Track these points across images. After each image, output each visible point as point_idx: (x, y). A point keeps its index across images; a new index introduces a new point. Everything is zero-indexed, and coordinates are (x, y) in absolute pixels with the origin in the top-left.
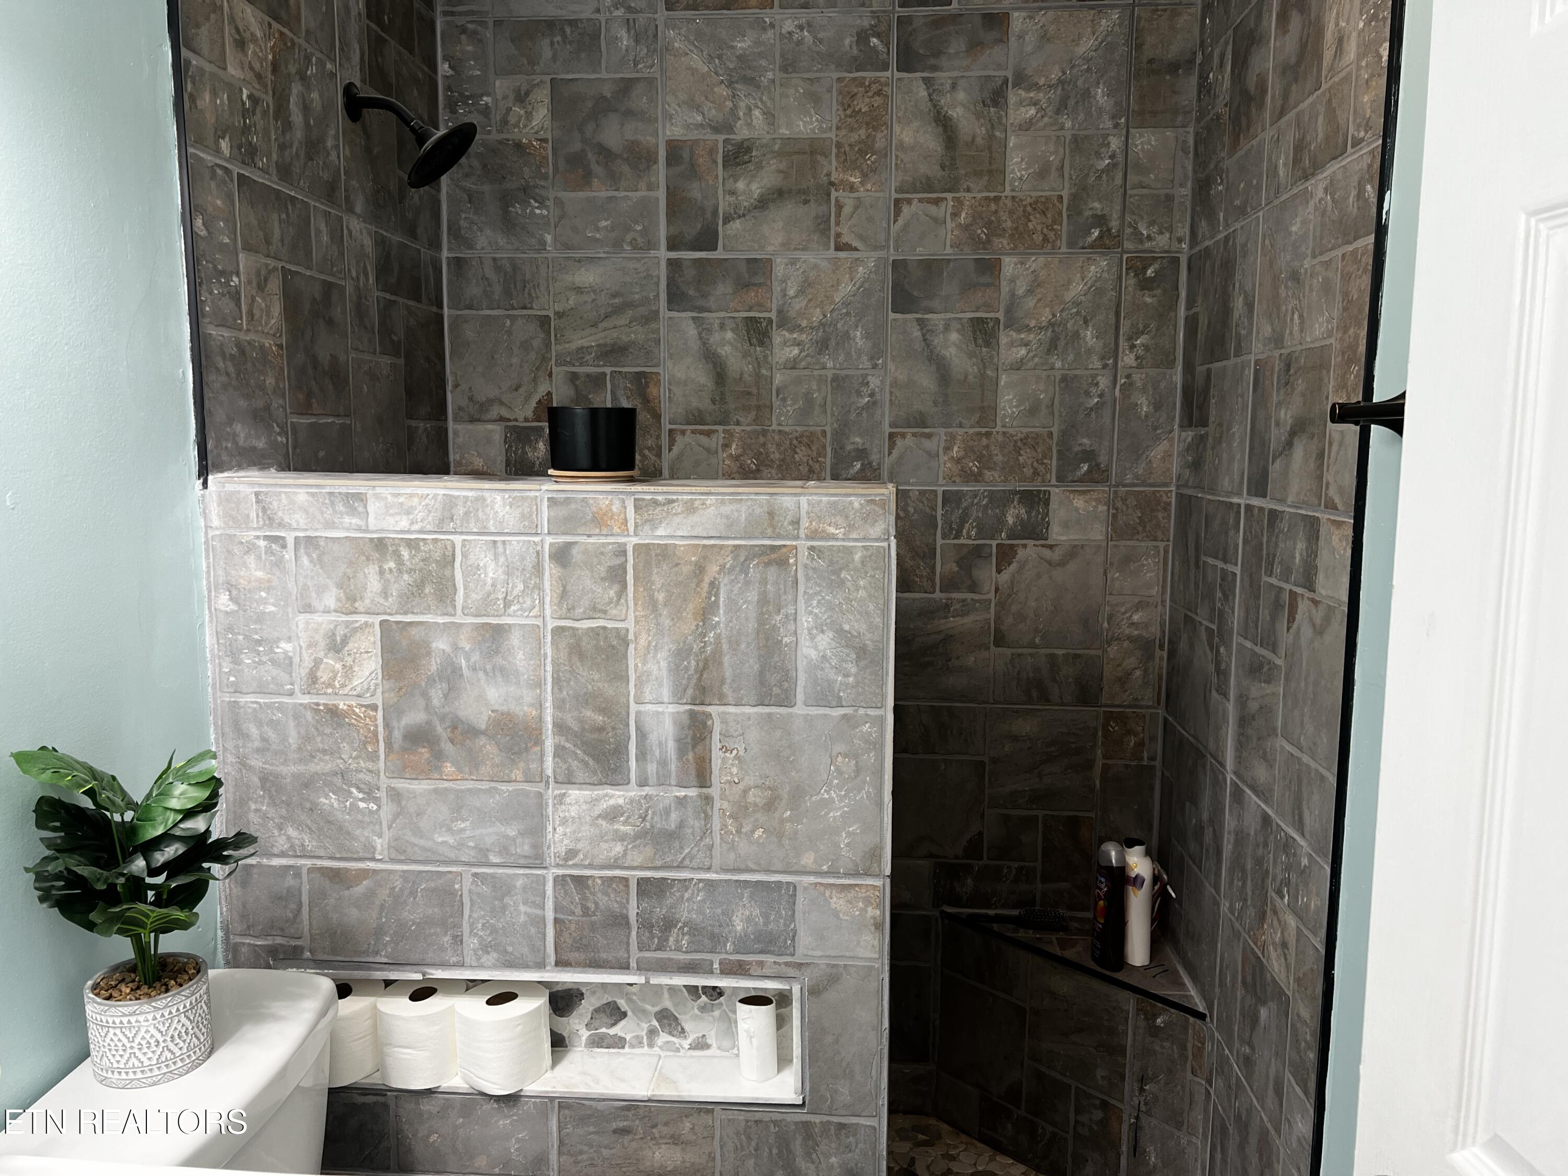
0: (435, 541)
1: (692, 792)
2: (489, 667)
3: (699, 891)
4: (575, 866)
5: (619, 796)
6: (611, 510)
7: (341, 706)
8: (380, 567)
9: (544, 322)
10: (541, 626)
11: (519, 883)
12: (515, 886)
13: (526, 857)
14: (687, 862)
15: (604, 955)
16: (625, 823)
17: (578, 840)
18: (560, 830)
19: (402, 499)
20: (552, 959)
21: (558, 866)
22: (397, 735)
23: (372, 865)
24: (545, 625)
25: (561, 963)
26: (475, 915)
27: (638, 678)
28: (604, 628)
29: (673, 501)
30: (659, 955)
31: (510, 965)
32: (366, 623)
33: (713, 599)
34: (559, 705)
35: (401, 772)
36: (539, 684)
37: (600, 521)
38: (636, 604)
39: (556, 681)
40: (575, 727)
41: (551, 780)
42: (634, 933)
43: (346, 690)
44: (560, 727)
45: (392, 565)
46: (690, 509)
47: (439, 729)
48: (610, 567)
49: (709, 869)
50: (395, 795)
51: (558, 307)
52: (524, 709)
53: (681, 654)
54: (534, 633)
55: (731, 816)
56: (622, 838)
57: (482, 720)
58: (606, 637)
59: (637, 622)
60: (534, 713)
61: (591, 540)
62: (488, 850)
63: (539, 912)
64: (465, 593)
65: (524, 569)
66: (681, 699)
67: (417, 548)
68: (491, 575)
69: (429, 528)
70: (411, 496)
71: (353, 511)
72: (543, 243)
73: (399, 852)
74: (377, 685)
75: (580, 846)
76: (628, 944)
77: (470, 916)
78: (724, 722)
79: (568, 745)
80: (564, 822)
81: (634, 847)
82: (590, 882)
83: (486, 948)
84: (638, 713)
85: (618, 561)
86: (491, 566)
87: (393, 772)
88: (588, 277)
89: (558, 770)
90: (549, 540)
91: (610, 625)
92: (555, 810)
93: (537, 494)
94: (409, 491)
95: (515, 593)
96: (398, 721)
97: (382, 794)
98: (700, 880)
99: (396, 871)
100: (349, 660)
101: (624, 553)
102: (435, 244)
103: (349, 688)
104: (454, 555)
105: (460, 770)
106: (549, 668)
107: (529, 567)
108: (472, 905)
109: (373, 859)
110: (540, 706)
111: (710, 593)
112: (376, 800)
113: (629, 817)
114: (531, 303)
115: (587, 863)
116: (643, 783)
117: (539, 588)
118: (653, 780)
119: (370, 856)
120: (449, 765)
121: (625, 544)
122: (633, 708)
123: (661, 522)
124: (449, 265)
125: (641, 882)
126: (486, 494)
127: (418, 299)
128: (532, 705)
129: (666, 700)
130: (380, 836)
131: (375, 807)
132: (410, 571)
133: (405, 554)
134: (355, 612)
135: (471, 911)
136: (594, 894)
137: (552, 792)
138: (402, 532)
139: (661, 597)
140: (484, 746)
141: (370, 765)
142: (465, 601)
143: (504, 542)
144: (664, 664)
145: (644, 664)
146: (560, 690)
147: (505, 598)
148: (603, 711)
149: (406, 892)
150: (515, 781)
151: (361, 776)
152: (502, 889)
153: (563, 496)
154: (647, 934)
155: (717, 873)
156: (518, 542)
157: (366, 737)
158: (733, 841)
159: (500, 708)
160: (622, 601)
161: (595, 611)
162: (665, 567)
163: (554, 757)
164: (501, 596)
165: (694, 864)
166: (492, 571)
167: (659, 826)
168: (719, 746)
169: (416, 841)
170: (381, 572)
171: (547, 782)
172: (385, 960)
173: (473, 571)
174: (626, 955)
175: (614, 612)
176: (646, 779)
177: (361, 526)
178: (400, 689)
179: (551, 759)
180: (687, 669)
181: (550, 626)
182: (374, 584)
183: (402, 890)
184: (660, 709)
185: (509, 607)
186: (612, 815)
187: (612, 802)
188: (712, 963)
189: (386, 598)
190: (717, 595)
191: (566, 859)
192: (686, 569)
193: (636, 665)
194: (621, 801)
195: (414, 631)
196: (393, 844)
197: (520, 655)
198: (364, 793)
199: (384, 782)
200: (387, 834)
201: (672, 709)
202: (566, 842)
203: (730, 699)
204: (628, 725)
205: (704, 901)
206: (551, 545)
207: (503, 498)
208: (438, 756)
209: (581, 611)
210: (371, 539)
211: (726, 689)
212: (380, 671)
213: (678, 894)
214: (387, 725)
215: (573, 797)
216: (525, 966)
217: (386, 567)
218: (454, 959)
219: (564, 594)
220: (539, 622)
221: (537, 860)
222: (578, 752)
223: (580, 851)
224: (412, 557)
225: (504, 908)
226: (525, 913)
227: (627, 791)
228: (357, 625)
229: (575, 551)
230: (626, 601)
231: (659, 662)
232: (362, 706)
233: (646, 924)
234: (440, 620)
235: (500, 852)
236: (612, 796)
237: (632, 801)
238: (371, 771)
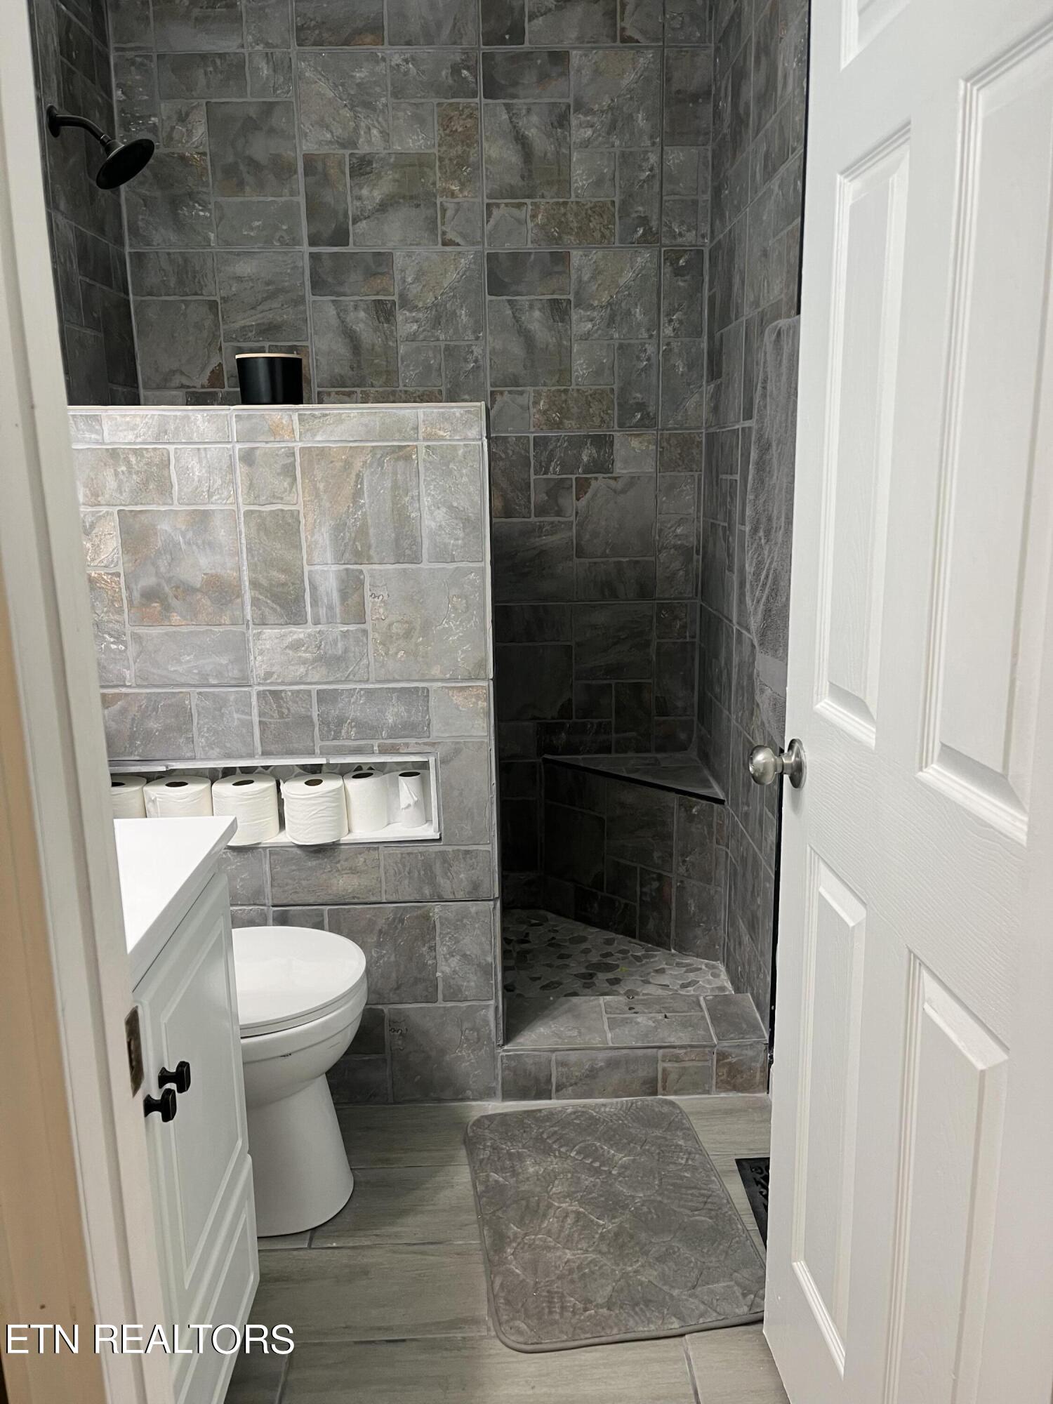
0: (155, 449)
1: (352, 628)
2: (200, 542)
3: (361, 696)
4: (271, 684)
5: (300, 633)
6: (282, 423)
7: (93, 575)
8: (115, 470)
9: (213, 305)
10: (236, 510)
11: (232, 698)
12: (229, 700)
13: (235, 679)
14: (351, 677)
15: (296, 745)
16: (305, 651)
17: (272, 665)
18: (259, 658)
19: (128, 419)
20: (259, 751)
21: (259, 684)
22: (136, 594)
23: (124, 690)
24: (239, 511)
25: (265, 754)
26: (201, 722)
27: (308, 546)
28: (282, 510)
29: (327, 415)
30: (336, 743)
31: (229, 756)
32: (107, 512)
33: (359, 486)
34: (253, 568)
35: (141, 621)
36: (238, 553)
37: (274, 431)
38: (303, 492)
39: (249, 550)
40: (265, 583)
41: (250, 623)
42: (317, 729)
43: (96, 563)
44: (254, 584)
45: (124, 468)
46: (339, 420)
47: (167, 589)
48: (284, 465)
49: (367, 681)
50: (137, 638)
51: (223, 294)
52: (229, 573)
53: (339, 528)
54: (232, 515)
55: (380, 643)
56: (304, 662)
57: (197, 580)
58: (284, 517)
59: (305, 506)
60: (235, 574)
61: (269, 445)
62: (208, 675)
63: (248, 717)
64: (179, 488)
65: (221, 469)
66: (340, 560)
67: (142, 456)
68: (197, 473)
69: (150, 440)
70: (135, 416)
71: (92, 430)
72: (209, 241)
73: (144, 679)
74: (118, 558)
75: (274, 669)
76: (313, 737)
77: (198, 723)
78: (372, 576)
79: (261, 597)
80: (261, 653)
81: (313, 668)
82: (283, 695)
83: (211, 745)
84: (310, 572)
85: (290, 460)
86: (197, 467)
87: (135, 622)
88: (245, 268)
89: (255, 616)
90: (238, 446)
91: (286, 508)
92: (255, 644)
93: (227, 412)
94: (133, 413)
95: (216, 486)
96: (136, 585)
97: (127, 638)
98: (361, 689)
99: (142, 693)
100: (97, 541)
101: (293, 454)
102: (119, 241)
103: (98, 561)
104: (169, 460)
105: (184, 618)
106: (244, 541)
107: (225, 467)
108: (199, 715)
109: (125, 686)
110: (239, 570)
111: (356, 482)
112: (124, 643)
113: (307, 648)
114: (201, 289)
115: (280, 681)
116: (317, 623)
117: (233, 482)
118: (323, 620)
119: (122, 683)
120: (175, 614)
121: (293, 448)
122: (307, 568)
123: (318, 431)
124: (131, 259)
125: (319, 692)
126: (190, 414)
127: (110, 286)
128: (232, 569)
129: (329, 562)
130: (128, 668)
131: (123, 648)
132: (137, 473)
133: (133, 459)
134: (99, 505)
135: (199, 720)
136: (287, 703)
137: (252, 631)
138: (130, 443)
139: (321, 486)
140: (200, 600)
141: (117, 617)
142: (179, 494)
143: (205, 449)
144: (326, 536)
145: (312, 537)
146: (253, 556)
147: (208, 491)
148: (284, 571)
149: (150, 708)
150: (224, 624)
151: (111, 625)
152: (220, 704)
153: (245, 413)
154: (326, 729)
155: (373, 683)
156: (216, 448)
157: (113, 597)
158: (383, 660)
159: (210, 572)
160: (294, 490)
161: (275, 498)
162: (323, 464)
163: (252, 606)
164: (205, 489)
165: (357, 678)
166: (198, 471)
167: (330, 652)
168: (370, 594)
169: (155, 671)
170: (116, 474)
171: (248, 625)
172: (138, 758)
173: (184, 471)
174: (312, 744)
175: (288, 498)
176: (319, 619)
177: (98, 440)
178: (136, 560)
179: (249, 607)
180: (343, 538)
181: (243, 509)
182: (111, 483)
183: (147, 707)
184: (326, 569)
185: (212, 497)
186: (296, 646)
187: (295, 637)
188: (373, 746)
189: (121, 493)
190: (362, 483)
191: (265, 679)
192: (339, 465)
193: (306, 537)
194: (302, 636)
195: (143, 517)
196: (138, 674)
197: (222, 533)
198: (114, 637)
199: (128, 629)
200: (133, 668)
201: (334, 568)
202: (264, 666)
203: (376, 560)
204: (303, 581)
205: (365, 703)
206: (240, 449)
207: (203, 416)
208: (167, 608)
209: (264, 498)
210: (107, 450)
211: (372, 552)
212: (120, 547)
213: (347, 700)
214: (128, 588)
215: (267, 634)
216: (241, 757)
217: (119, 470)
218: (189, 755)
219: (251, 486)
220: (234, 508)
221: (243, 682)
222: (269, 601)
223: (274, 673)
224: (138, 462)
225: (222, 715)
226: (238, 719)
227: (306, 628)
228: (101, 514)
229: (258, 452)
230: (297, 490)
231: (323, 534)
232: (108, 574)
233: (324, 722)
234: (162, 508)
235: (216, 676)
236: (295, 632)
237: (309, 635)
238: (118, 622)
